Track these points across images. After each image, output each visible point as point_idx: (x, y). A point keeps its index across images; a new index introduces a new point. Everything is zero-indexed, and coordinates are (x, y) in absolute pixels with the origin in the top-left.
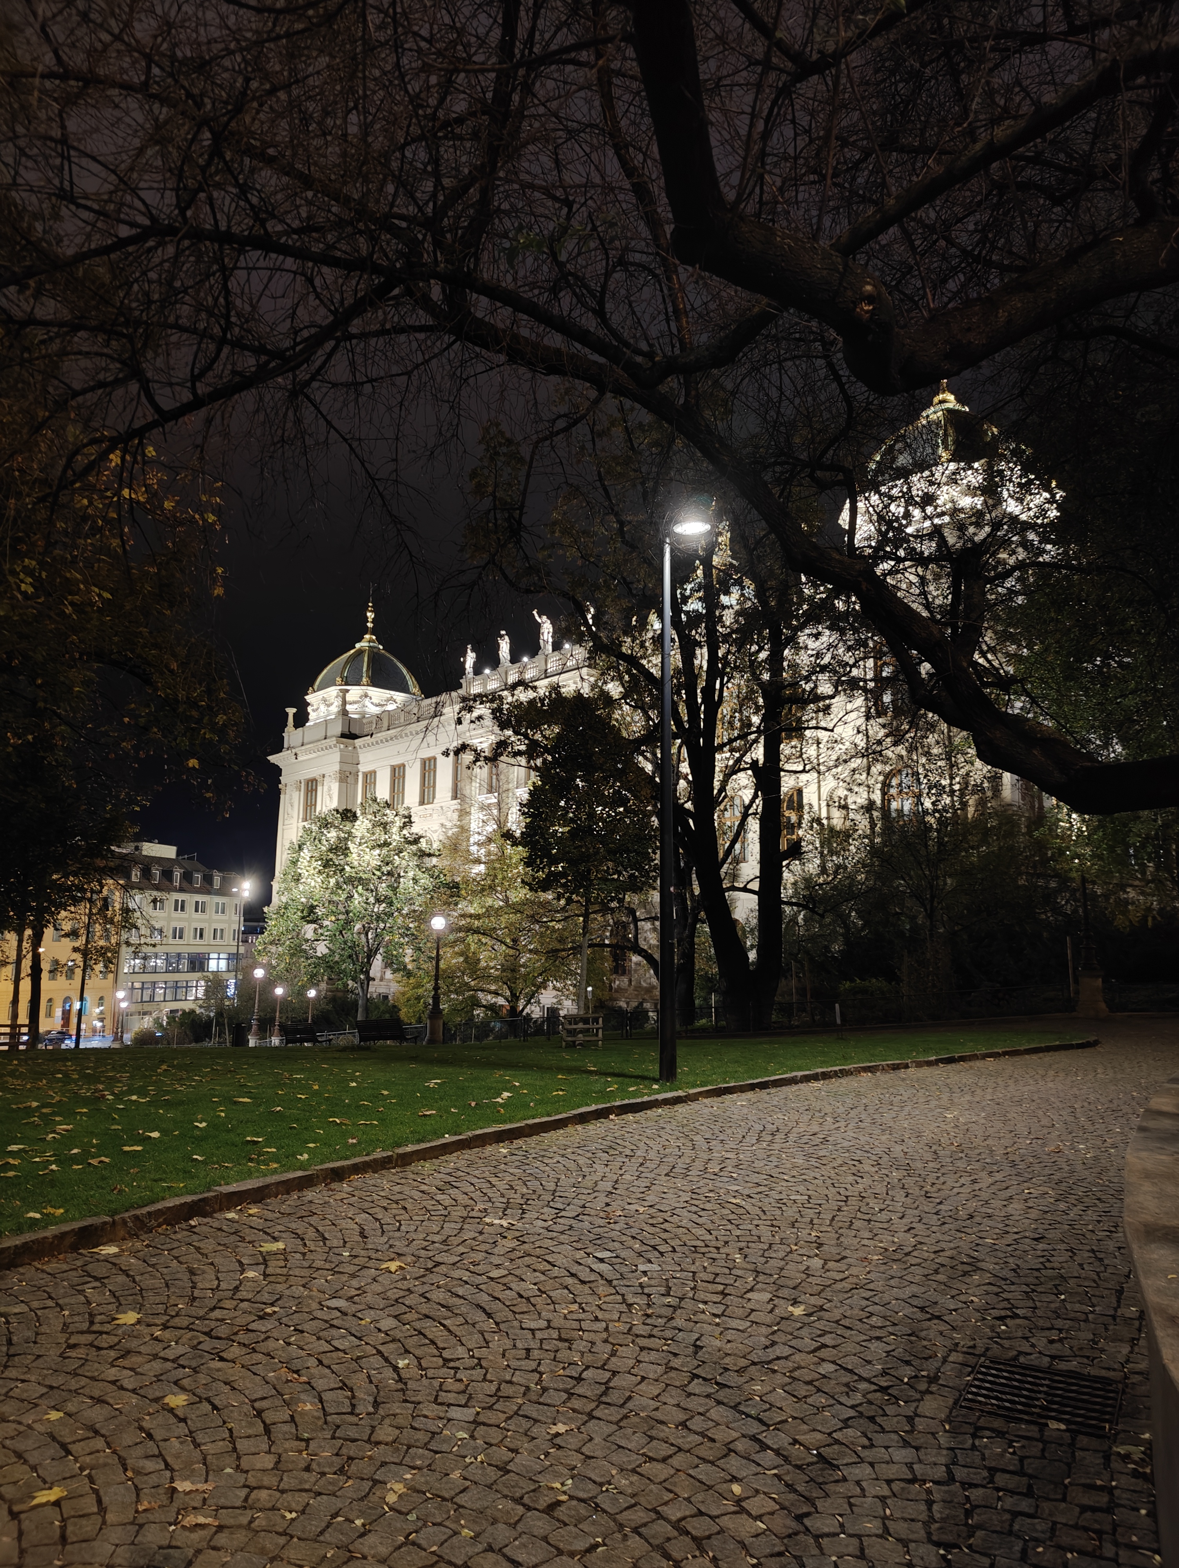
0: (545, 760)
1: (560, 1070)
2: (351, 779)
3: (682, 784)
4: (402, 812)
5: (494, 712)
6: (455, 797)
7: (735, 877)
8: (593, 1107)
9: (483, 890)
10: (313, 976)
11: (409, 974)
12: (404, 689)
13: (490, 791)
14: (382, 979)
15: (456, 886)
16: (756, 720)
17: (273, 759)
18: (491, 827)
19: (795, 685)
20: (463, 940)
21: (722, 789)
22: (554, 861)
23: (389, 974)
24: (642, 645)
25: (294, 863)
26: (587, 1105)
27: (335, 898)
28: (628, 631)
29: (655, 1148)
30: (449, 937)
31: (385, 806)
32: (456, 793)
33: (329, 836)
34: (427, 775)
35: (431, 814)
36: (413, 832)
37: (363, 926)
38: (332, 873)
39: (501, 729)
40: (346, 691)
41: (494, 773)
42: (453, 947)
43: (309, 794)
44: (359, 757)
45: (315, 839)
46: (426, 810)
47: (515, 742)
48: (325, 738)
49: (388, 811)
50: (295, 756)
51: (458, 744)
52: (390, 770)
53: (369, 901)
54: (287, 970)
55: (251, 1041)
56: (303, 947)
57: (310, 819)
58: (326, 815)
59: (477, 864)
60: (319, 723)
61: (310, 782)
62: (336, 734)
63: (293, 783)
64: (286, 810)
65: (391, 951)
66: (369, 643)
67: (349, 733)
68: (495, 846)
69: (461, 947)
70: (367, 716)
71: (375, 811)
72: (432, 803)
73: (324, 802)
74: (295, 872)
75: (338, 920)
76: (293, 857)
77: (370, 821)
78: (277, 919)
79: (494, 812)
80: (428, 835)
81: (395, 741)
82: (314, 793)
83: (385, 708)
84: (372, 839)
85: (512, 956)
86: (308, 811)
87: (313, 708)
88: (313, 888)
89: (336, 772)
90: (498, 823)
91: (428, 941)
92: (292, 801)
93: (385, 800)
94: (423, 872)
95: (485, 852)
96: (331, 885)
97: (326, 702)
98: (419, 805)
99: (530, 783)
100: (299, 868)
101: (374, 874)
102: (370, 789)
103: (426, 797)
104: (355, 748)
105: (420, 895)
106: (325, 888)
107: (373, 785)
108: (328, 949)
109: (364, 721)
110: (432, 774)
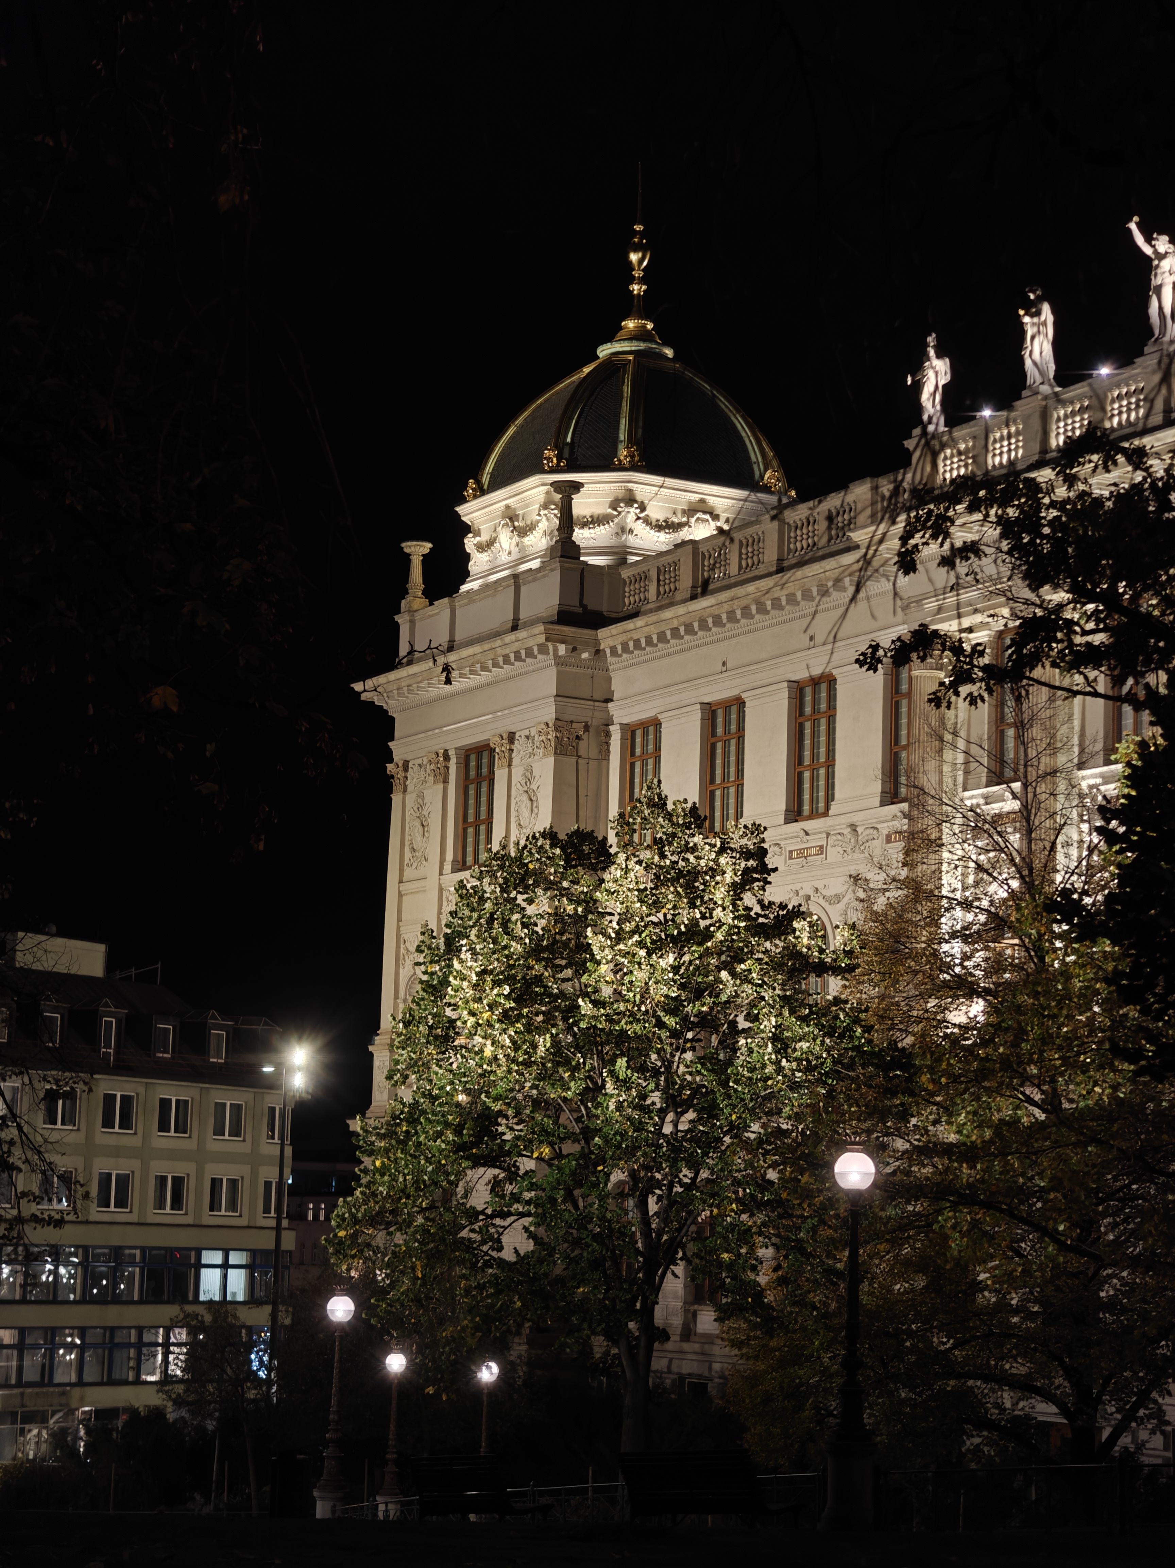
2: (588, 747)
4: (738, 840)
6: (890, 796)
9: (983, 1074)
10: (491, 1320)
11: (770, 1323)
12: (739, 476)
13: (997, 777)
14: (688, 1333)
15: (902, 1060)
17: (368, 689)
18: (1003, 887)
20: (924, 1222)
23: (707, 1319)
25: (435, 989)
27: (552, 1093)
30: (883, 1214)
31: (690, 822)
32: (896, 784)
33: (530, 910)
34: (808, 731)
35: (821, 847)
36: (772, 899)
37: (633, 1174)
38: (540, 1018)
39: (1035, 586)
40: (570, 487)
41: (1010, 717)
42: (896, 1243)
43: (472, 792)
44: (609, 679)
45: (491, 920)
46: (807, 834)
47: (1077, 624)
48: (515, 628)
49: (698, 839)
50: (443, 678)
51: (903, 630)
52: (698, 716)
53: (648, 1102)
54: (417, 1300)
55: (319, 1504)
56: (464, 1234)
57: (476, 861)
58: (521, 852)
59: (964, 996)
60: (496, 582)
61: (473, 757)
62: (544, 615)
63: (425, 760)
64: (407, 837)
65: (715, 1251)
66: (635, 343)
67: (580, 610)
68: (1016, 941)
69: (918, 1245)
70: (632, 559)
71: (661, 838)
72: (826, 814)
73: (513, 813)
74: (435, 1016)
75: (559, 1156)
76: (432, 974)
77: (648, 868)
78: (387, 1151)
79: (1012, 838)
80: (813, 908)
81: (714, 630)
82: (484, 789)
83: (685, 534)
84: (653, 918)
85: (1074, 1275)
86: (470, 840)
87: (478, 539)
88: (490, 1064)
89: (547, 725)
90: (1026, 872)
91: (822, 1222)
92: (425, 813)
93: (689, 805)
94: (804, 1019)
95: (986, 960)
96: (541, 1051)
97: (516, 524)
98: (787, 821)
99: (1126, 748)
100: (450, 1005)
101: (660, 1024)
102: (643, 774)
103: (806, 797)
104: (598, 652)
105: (794, 1086)
106: (522, 1063)
107: (651, 762)
108: (531, 1241)
109: (625, 574)
110: (823, 727)
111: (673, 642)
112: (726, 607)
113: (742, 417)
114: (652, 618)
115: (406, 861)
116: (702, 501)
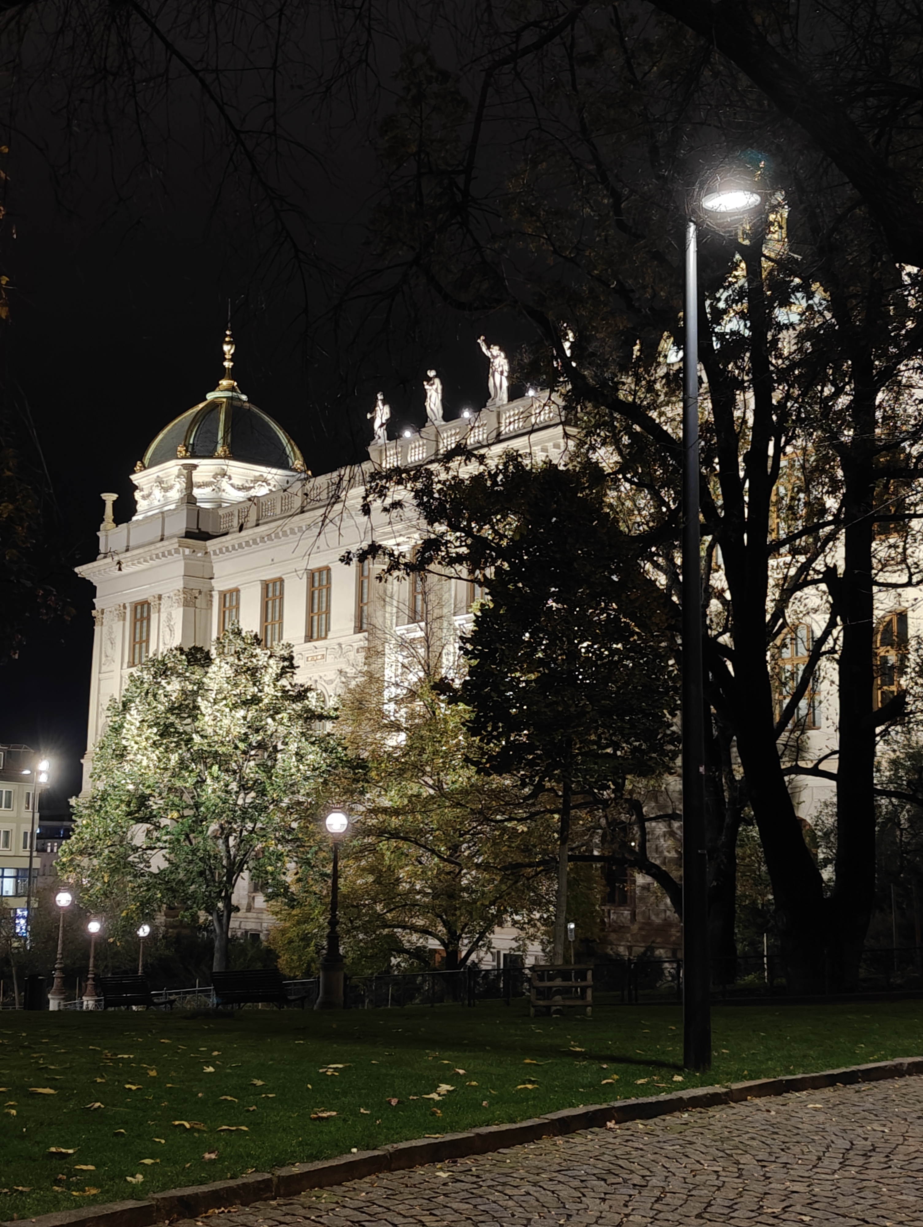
0: (499, 570)
1: (528, 1051)
2: (201, 602)
3: (715, 605)
4: (280, 651)
5: (418, 494)
6: (359, 629)
7: (799, 749)
8: (581, 1109)
9: (401, 772)
10: (145, 903)
11: (293, 902)
12: (281, 463)
13: (413, 620)
14: (249, 909)
15: (362, 764)
16: (832, 503)
17: (82, 571)
18: (415, 676)
19: (894, 446)
20: (372, 849)
21: (779, 613)
22: (514, 725)
23: (260, 900)
24: (650, 388)
25: (117, 730)
26: (572, 1105)
27: (178, 784)
28: (626, 366)
29: (680, 1173)
30: (351, 844)
31: (254, 643)
32: (361, 622)
33: (169, 688)
34: (316, 595)
35: (323, 655)
36: (297, 682)
37: (221, 826)
38: (173, 745)
39: (431, 523)
40: (192, 467)
41: (419, 589)
42: (358, 859)
43: (138, 626)
44: (212, 567)
45: (147, 693)
46: (316, 648)
47: (451, 542)
48: (162, 540)
49: (258, 651)
50: (118, 567)
51: (365, 545)
52: (260, 587)
53: (230, 788)
54: (105, 894)
55: (51, 1002)
56: (130, 859)
57: (140, 662)
58: (164, 657)
59: (395, 731)
60: (152, 515)
61: (139, 607)
62: (178, 533)
63: (113, 609)
64: (103, 650)
65: (264, 865)
66: (227, 392)
67: (197, 531)
68: (422, 703)
69: (370, 860)
70: (225, 505)
71: (239, 651)
72: (326, 638)
73: (161, 637)
74: (117, 744)
75: (182, 817)
76: (115, 722)
77: (231, 666)
78: (89, 815)
79: (420, 651)
80: (319, 687)
81: (268, 542)
82: (145, 624)
83: (253, 493)
84: (234, 692)
85: (448, 873)
86: (137, 651)
87: (142, 493)
88: (145, 769)
89: (179, 591)
90: (426, 668)
91: (320, 849)
92: (113, 636)
93: (253, 634)
94: (313, 743)
95: (406, 713)
96: (173, 763)
97: (163, 485)
98: (306, 642)
99: (476, 606)
100: (124, 738)
101: (236, 747)
102: (230, 617)
103: (315, 629)
104: (206, 553)
105: (307, 779)
106: (163, 769)
107: (234, 610)
108: (167, 862)
109: (221, 512)
110: (324, 593)
111: (246, 548)
114: (235, 536)
115: (103, 662)
116: (262, 476)
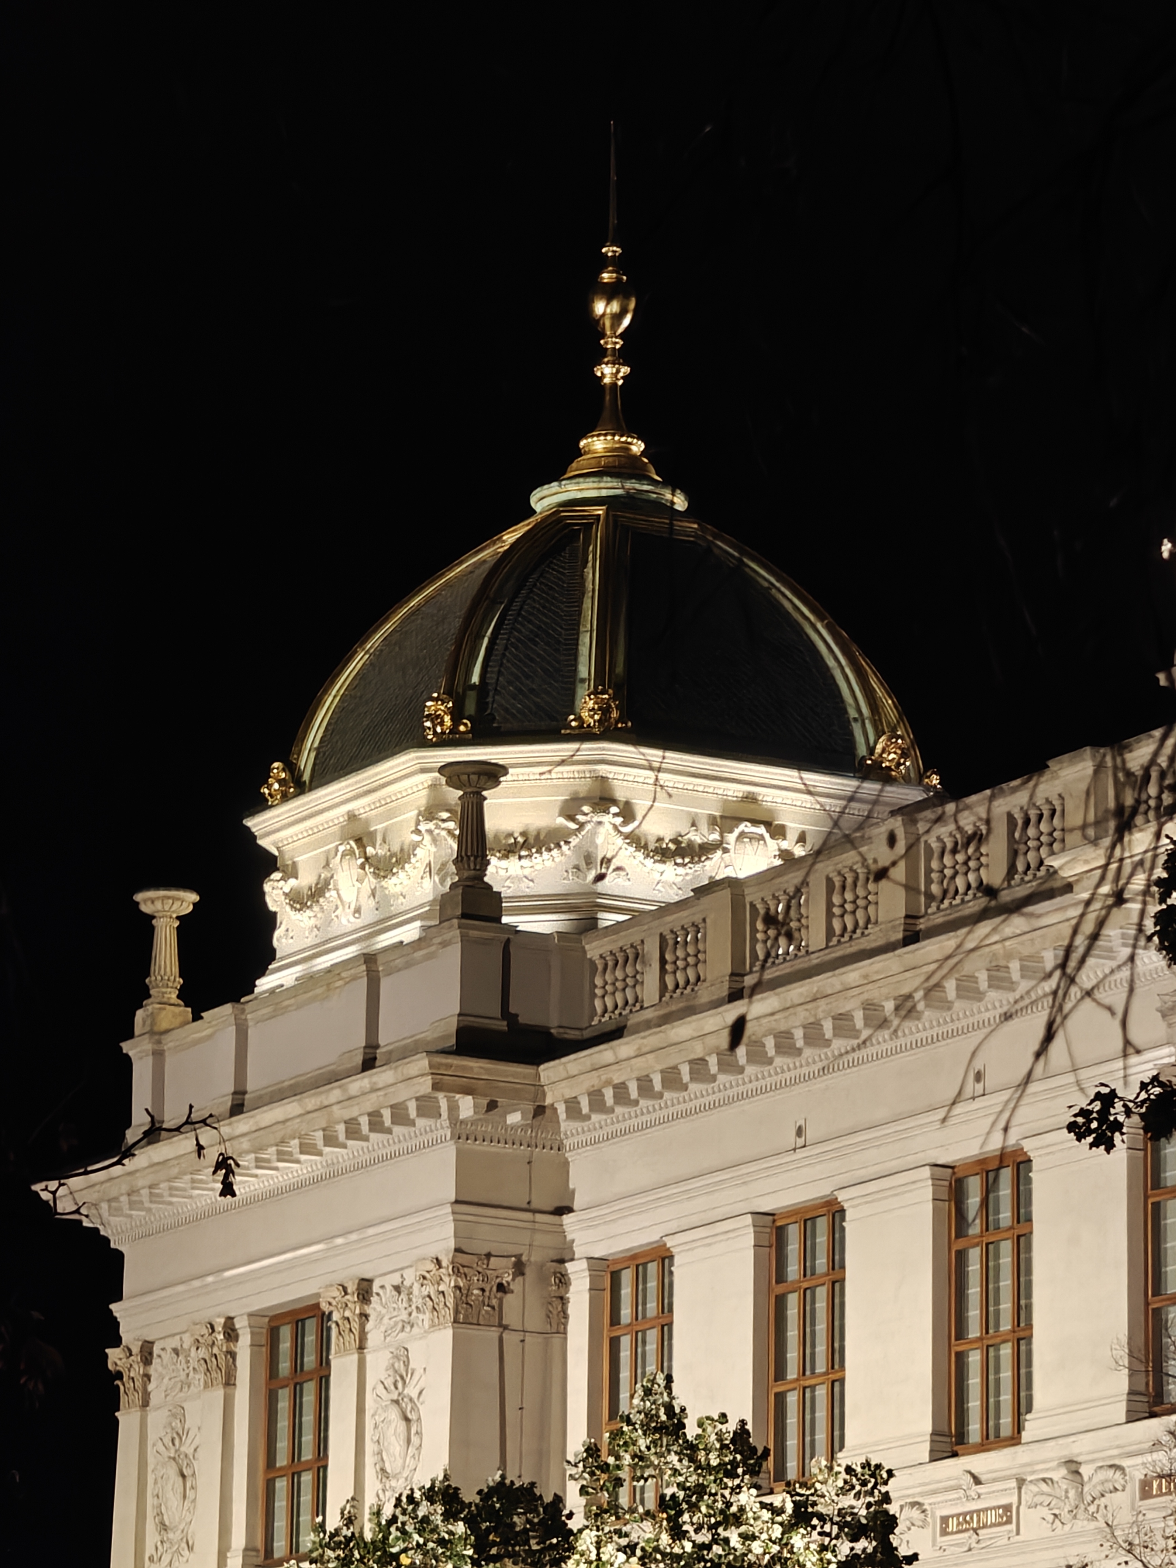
2: (522, 1304)
4: (834, 1499)
6: (1147, 1401)
12: (826, 746)
17: (68, 1195)
31: (734, 1464)
32: (1157, 1374)
34: (974, 1267)
35: (1007, 1508)
40: (479, 774)
43: (284, 1404)
44: (565, 1165)
46: (977, 1481)
48: (369, 1064)
49: (747, 1498)
52: (749, 1239)
57: (293, 1550)
58: (384, 1529)
60: (329, 971)
61: (286, 1333)
62: (429, 1036)
63: (188, 1341)
64: (150, 1501)
66: (608, 482)
67: (503, 1025)
70: (608, 919)
71: (673, 1496)
72: (1015, 1439)
73: (370, 1447)
77: (646, 1560)
81: (779, 1061)
82: (309, 1398)
83: (717, 867)
86: (281, 1504)
87: (292, 882)
89: (438, 1262)
92: (187, 1449)
93: (732, 1426)
97: (370, 850)
98: (936, 1456)
102: (638, 1359)
103: (974, 1404)
104: (540, 1110)
107: (653, 1336)
109: (595, 949)
110: (1006, 1260)
111: (694, 1087)
112: (802, 1015)
113: (828, 627)
114: (651, 1039)
115: (149, 1550)
116: (750, 799)
